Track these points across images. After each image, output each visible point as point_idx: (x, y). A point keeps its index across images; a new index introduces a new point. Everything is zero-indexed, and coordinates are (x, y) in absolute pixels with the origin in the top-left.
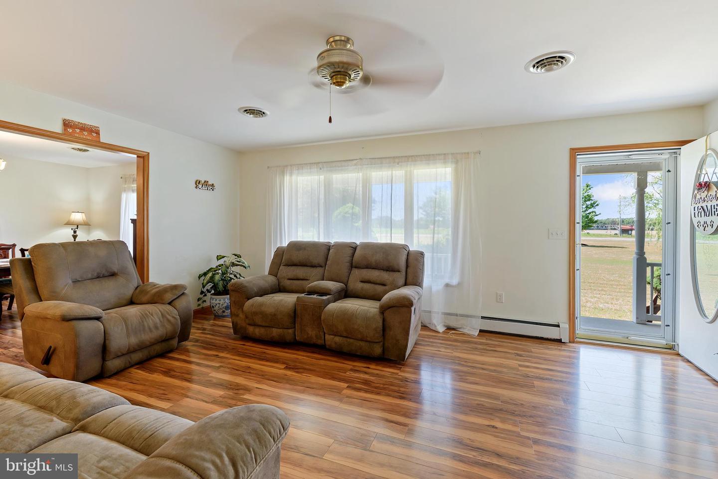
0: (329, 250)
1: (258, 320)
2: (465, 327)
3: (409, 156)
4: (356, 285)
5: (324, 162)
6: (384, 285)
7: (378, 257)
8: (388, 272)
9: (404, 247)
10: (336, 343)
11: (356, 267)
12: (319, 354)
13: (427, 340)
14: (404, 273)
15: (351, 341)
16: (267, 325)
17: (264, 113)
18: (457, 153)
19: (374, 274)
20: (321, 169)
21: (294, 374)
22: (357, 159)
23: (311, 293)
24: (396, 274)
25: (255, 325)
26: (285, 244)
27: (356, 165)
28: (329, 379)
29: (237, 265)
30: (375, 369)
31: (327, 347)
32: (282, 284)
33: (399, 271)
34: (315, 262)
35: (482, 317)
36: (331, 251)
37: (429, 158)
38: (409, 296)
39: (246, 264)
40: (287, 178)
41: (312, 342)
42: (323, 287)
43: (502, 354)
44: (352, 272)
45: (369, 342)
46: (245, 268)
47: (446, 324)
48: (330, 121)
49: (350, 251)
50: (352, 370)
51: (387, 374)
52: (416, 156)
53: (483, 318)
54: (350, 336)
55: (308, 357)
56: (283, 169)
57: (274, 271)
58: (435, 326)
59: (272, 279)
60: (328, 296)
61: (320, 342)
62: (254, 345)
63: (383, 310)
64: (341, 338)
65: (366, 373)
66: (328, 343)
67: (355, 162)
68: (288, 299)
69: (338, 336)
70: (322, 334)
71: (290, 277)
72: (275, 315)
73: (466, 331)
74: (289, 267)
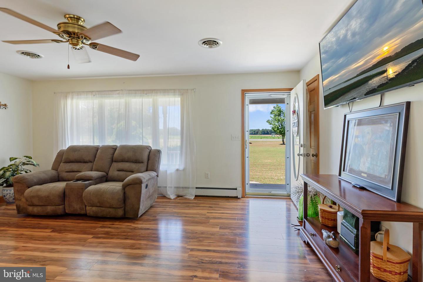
0: (97, 151)
1: (36, 202)
2: (187, 195)
3: (153, 90)
4: (113, 173)
5: (97, 91)
7: (130, 154)
8: (136, 164)
9: (148, 147)
10: (93, 211)
11: (115, 162)
12: (82, 220)
13: (161, 204)
14: (146, 164)
15: (103, 209)
16: (42, 204)
17: (38, 56)
18: (181, 89)
19: (126, 165)
20: (94, 96)
21: (57, 234)
22: (119, 90)
23: (78, 180)
24: (141, 165)
25: (33, 205)
26: (65, 148)
27: (118, 94)
28: (82, 234)
29: (27, 164)
30: (117, 224)
31: (88, 215)
32: (61, 176)
33: (143, 163)
34: (87, 159)
35: (196, 188)
36: (99, 151)
37: (165, 91)
38: (140, 178)
39: (35, 163)
40: (69, 101)
41: (77, 213)
42: (88, 175)
44: (112, 164)
45: (114, 208)
46: (34, 165)
47: (177, 194)
48: (69, 67)
49: (112, 151)
50: (101, 227)
51: (124, 227)
52: (157, 90)
53: (197, 188)
54: (102, 206)
55: (72, 222)
56: (66, 95)
57: (56, 166)
58: (169, 195)
59: (54, 172)
60: (90, 181)
61: (83, 212)
62: (33, 219)
63: (124, 187)
64: (97, 208)
65: (110, 228)
66: (88, 212)
67: (118, 92)
68: (61, 185)
69: (95, 206)
70: (84, 207)
71: (67, 170)
72: (48, 197)
73: (188, 197)
74: (67, 164)
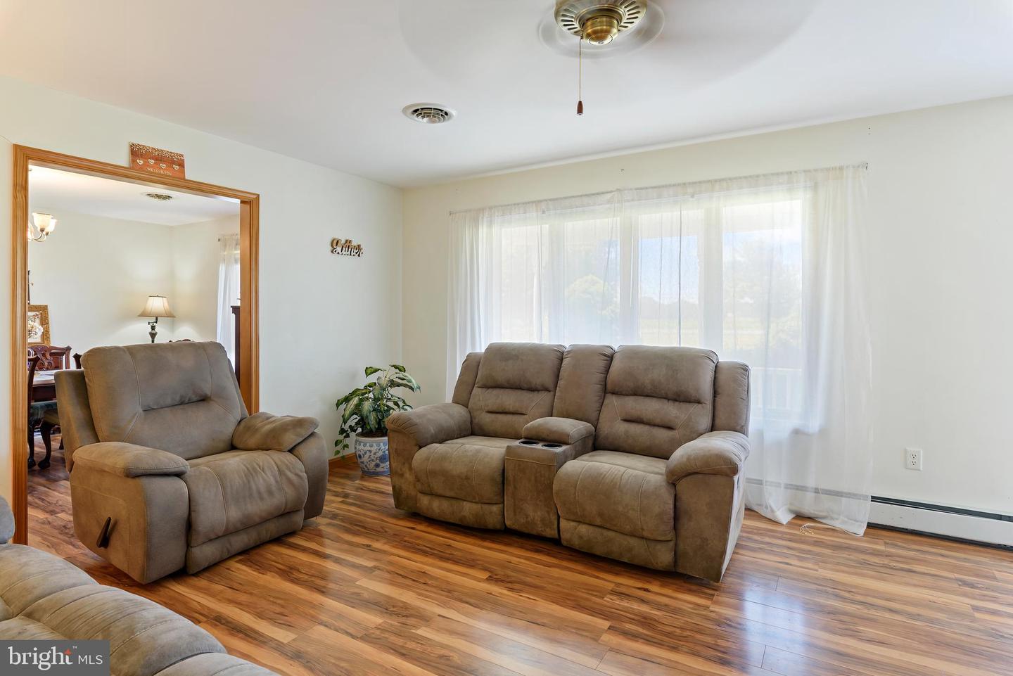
0: (562, 360)
1: (437, 486)
2: (835, 516)
3: (716, 181)
4: (614, 427)
5: (550, 200)
6: (670, 428)
7: (658, 375)
8: (677, 403)
9: (709, 356)
10: (581, 537)
11: (613, 393)
12: (548, 555)
13: (756, 537)
14: (709, 407)
15: (611, 534)
16: (452, 494)
17: (446, 114)
18: (816, 170)
19: (650, 407)
20: (544, 212)
21: (505, 592)
22: (611, 192)
23: (530, 440)
24: (693, 408)
25: (432, 494)
26: (481, 348)
27: (609, 202)
28: (573, 608)
29: (399, 385)
30: (660, 593)
31: (564, 543)
32: (477, 420)
33: (699, 402)
34: (537, 381)
35: (873, 497)
36: (565, 362)
37: (756, 182)
38: (727, 454)
39: (414, 383)
40: (483, 231)
41: (534, 532)
42: (555, 429)
43: (929, 580)
44: (606, 402)
45: (647, 539)
46: (412, 389)
47: (794, 508)
48: (580, 110)
49: (601, 363)
50: (614, 593)
51: (686, 607)
52: (730, 179)
53: (875, 499)
54: (608, 526)
55: (527, 559)
56: (476, 215)
57: (462, 396)
58: (772, 511)
59: (459, 412)
60: (564, 448)
61: (550, 532)
62: (430, 529)
63: (675, 479)
64: (591, 529)
65: (643, 601)
66: (565, 536)
67: (608, 196)
68: (492, 450)
69: (585, 523)
70: (554, 518)
71: (490, 408)
72: (467, 478)
73: (837, 524)
74: (490, 390)
